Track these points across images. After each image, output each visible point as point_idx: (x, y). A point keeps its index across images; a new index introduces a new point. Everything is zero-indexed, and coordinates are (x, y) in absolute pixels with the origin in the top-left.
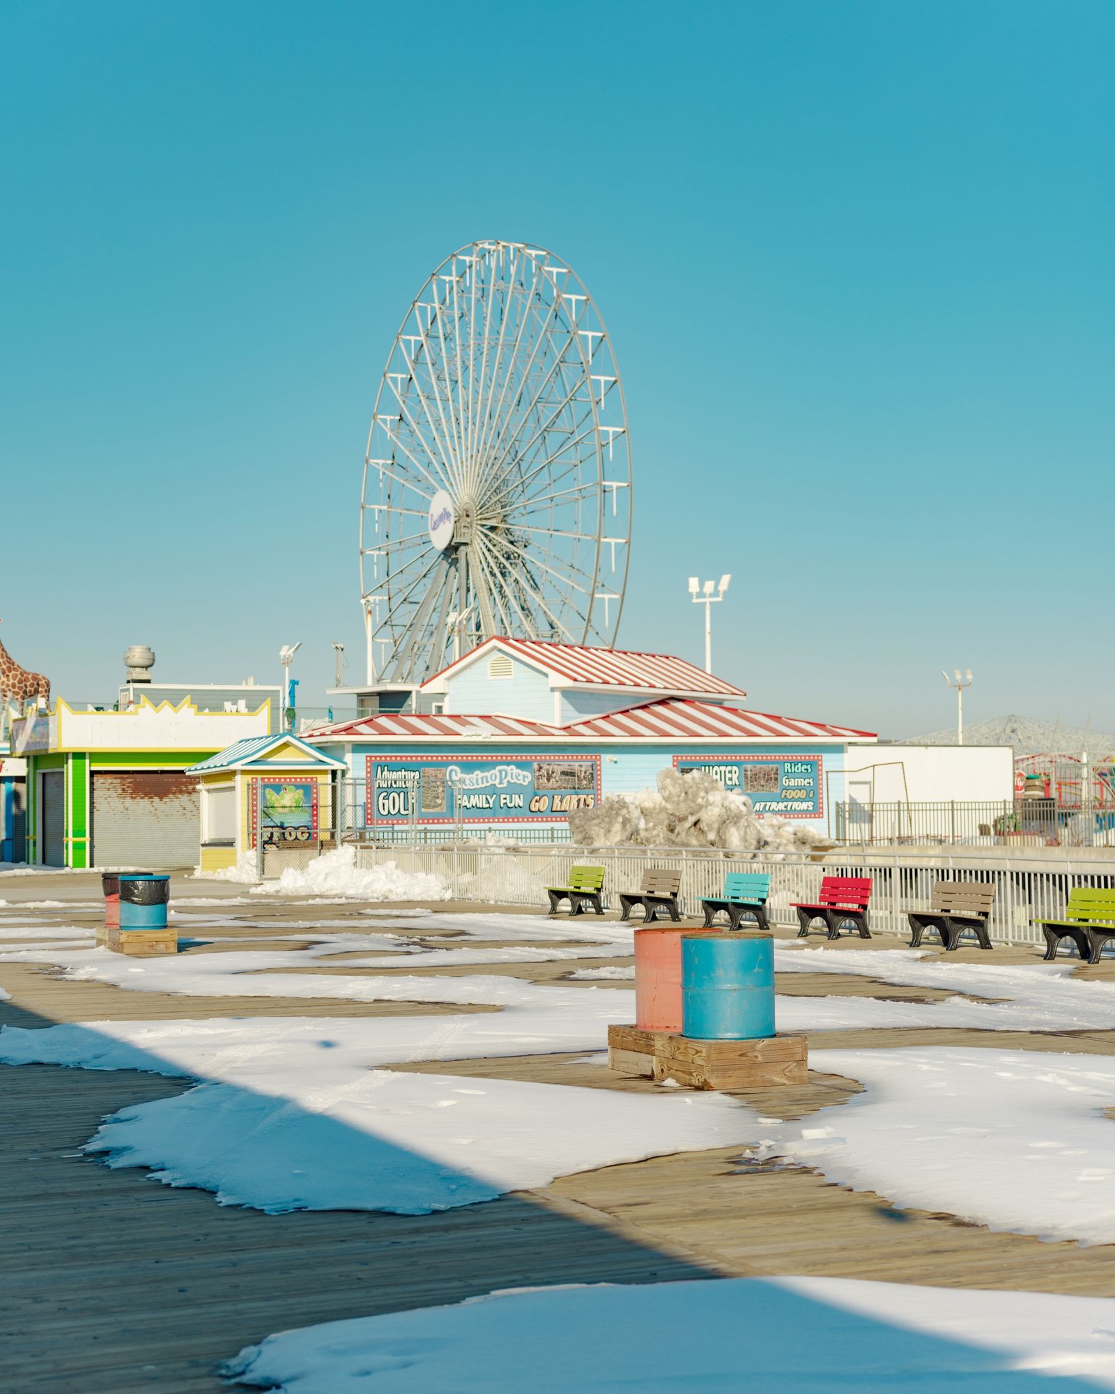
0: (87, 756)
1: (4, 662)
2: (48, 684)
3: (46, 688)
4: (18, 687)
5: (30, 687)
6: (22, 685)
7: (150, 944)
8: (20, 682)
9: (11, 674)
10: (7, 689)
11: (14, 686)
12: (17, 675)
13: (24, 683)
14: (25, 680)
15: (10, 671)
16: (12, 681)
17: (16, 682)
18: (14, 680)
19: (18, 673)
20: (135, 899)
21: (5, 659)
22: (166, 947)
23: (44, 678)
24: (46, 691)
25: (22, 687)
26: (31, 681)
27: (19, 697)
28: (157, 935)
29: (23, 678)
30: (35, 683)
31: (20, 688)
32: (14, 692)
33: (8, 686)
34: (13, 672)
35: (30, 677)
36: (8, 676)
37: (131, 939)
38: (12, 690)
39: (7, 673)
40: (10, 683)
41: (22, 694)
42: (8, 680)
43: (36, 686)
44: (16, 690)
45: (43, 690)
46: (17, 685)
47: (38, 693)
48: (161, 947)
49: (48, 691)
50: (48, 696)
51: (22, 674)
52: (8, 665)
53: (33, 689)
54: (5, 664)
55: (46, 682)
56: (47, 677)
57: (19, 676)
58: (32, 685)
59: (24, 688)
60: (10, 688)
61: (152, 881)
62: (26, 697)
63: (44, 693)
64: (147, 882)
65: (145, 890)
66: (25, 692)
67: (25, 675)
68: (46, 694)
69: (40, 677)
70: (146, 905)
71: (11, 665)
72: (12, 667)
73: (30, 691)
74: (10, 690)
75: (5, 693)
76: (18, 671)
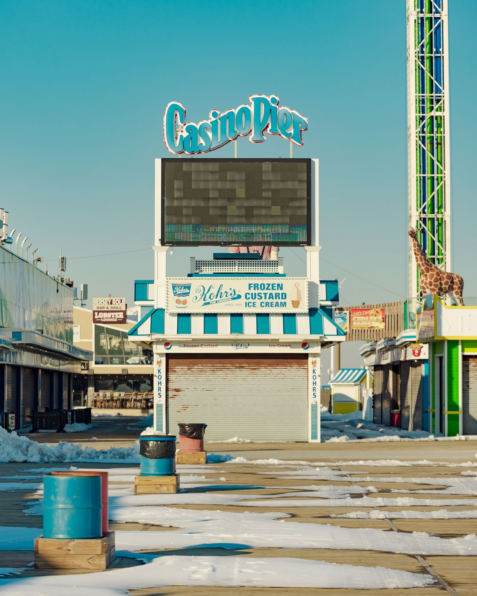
0: (460, 343)
1: (422, 264)
2: (461, 282)
3: (459, 285)
4: (434, 285)
5: (445, 285)
6: (438, 283)
7: (156, 486)
8: (436, 280)
9: (428, 274)
10: (425, 287)
11: (431, 284)
12: (434, 275)
13: (439, 281)
14: (440, 279)
15: (428, 272)
16: (429, 280)
17: (432, 280)
18: (431, 279)
19: (435, 273)
20: (147, 454)
21: (423, 261)
22: (168, 489)
23: (458, 277)
24: (459, 288)
25: (437, 285)
26: (446, 280)
27: (435, 293)
28: (161, 480)
29: (439, 278)
30: (449, 281)
31: (436, 286)
32: (431, 289)
33: (426, 284)
34: (430, 272)
35: (445, 276)
36: (426, 276)
37: (142, 483)
38: (430, 287)
39: (425, 273)
40: (428, 282)
41: (437, 290)
42: (427, 279)
43: (449, 284)
44: (433, 287)
45: (457, 287)
46: (434, 283)
47: (453, 289)
48: (164, 489)
49: (461, 288)
50: (461, 292)
51: (438, 274)
52: (426, 266)
53: (447, 286)
54: (423, 266)
55: (459, 281)
56: (461, 275)
57: (435, 276)
58: (446, 283)
59: (439, 286)
60: (428, 285)
61: (158, 441)
62: (441, 293)
63: (457, 290)
64: (155, 442)
65: (154, 448)
66: (441, 289)
67: (441, 275)
68: (459, 291)
69: (454, 276)
70: (154, 458)
71: (429, 267)
72: (430, 268)
73: (445, 288)
74: (428, 288)
75: (425, 290)
76: (434, 271)
